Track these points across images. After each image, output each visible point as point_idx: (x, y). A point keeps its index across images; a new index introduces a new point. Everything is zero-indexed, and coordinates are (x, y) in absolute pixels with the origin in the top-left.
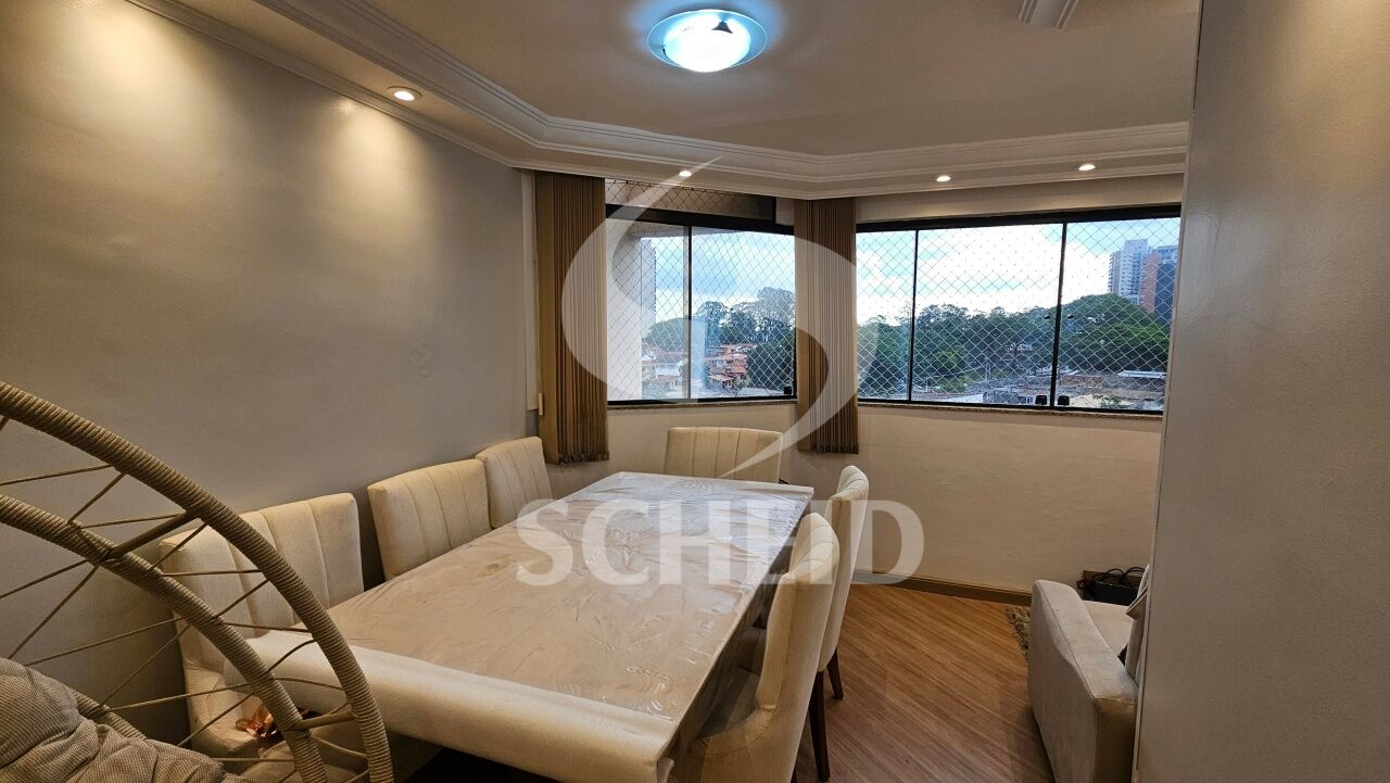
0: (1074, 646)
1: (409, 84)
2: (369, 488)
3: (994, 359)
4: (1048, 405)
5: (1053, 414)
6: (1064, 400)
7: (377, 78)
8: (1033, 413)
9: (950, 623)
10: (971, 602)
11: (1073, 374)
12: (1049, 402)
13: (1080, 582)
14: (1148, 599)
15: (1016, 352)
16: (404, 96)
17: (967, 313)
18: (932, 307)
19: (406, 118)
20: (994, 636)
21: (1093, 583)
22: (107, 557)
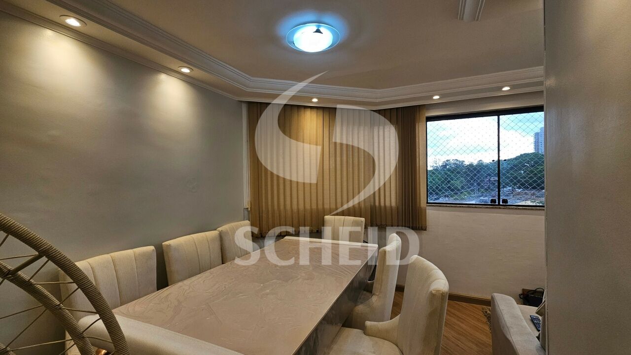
0: (512, 330)
1: (186, 65)
2: (163, 244)
3: (479, 184)
4: (497, 204)
5: (500, 208)
6: (505, 201)
7: (173, 64)
8: (489, 208)
9: (452, 315)
10: (464, 304)
11: (519, 191)
12: (497, 202)
13: (521, 294)
14: (546, 305)
15: (490, 180)
16: (186, 70)
17: (464, 163)
18: (447, 161)
19: (187, 80)
20: (476, 323)
21: (528, 296)
22: (8, 274)
